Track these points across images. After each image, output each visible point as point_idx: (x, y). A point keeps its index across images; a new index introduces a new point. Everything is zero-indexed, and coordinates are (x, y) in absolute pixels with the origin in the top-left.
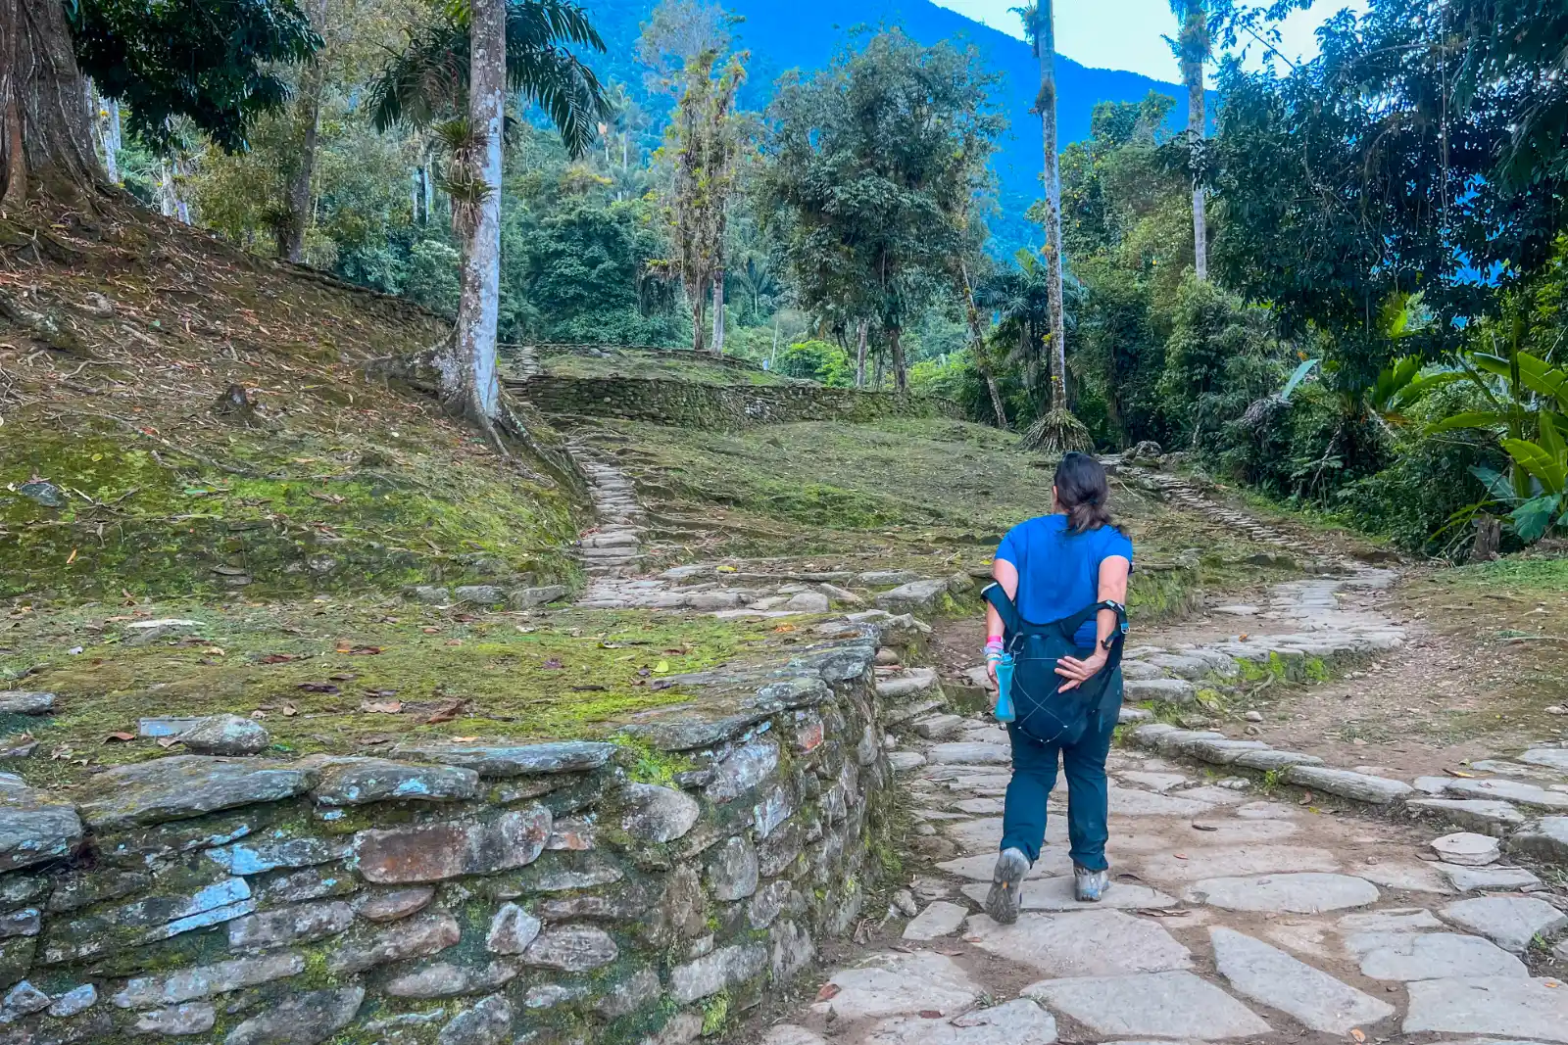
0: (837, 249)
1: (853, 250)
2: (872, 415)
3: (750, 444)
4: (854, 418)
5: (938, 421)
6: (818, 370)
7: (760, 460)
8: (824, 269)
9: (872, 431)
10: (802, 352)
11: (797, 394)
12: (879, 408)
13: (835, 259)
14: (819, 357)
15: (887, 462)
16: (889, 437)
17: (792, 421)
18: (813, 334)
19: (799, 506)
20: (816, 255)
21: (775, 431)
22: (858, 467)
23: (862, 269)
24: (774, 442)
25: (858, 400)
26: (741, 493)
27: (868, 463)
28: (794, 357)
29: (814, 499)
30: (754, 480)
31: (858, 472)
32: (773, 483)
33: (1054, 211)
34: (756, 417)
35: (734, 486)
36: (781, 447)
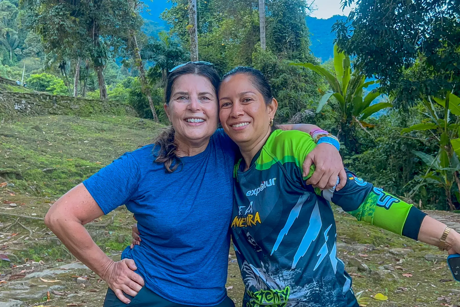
0: (68, 18)
1: (78, 20)
2: (91, 113)
3: (21, 129)
4: (79, 114)
5: (127, 118)
6: (48, 89)
7: (29, 141)
8: (61, 29)
9: (92, 122)
10: (39, 78)
11: (45, 99)
12: (94, 109)
13: (68, 23)
14: (48, 82)
15: (110, 142)
16: (105, 126)
17: (44, 115)
18: (48, 68)
19: (63, 176)
20: (56, 20)
21: (35, 121)
22: (92, 145)
23: (83, 31)
24: (37, 128)
25: (82, 103)
26: (20, 167)
27: (98, 142)
28: (35, 81)
29: (74, 170)
30: (28, 156)
31: (93, 148)
32: (43, 159)
33: (193, 6)
34: (22, 111)
35: (14, 162)
36: (41, 131)
